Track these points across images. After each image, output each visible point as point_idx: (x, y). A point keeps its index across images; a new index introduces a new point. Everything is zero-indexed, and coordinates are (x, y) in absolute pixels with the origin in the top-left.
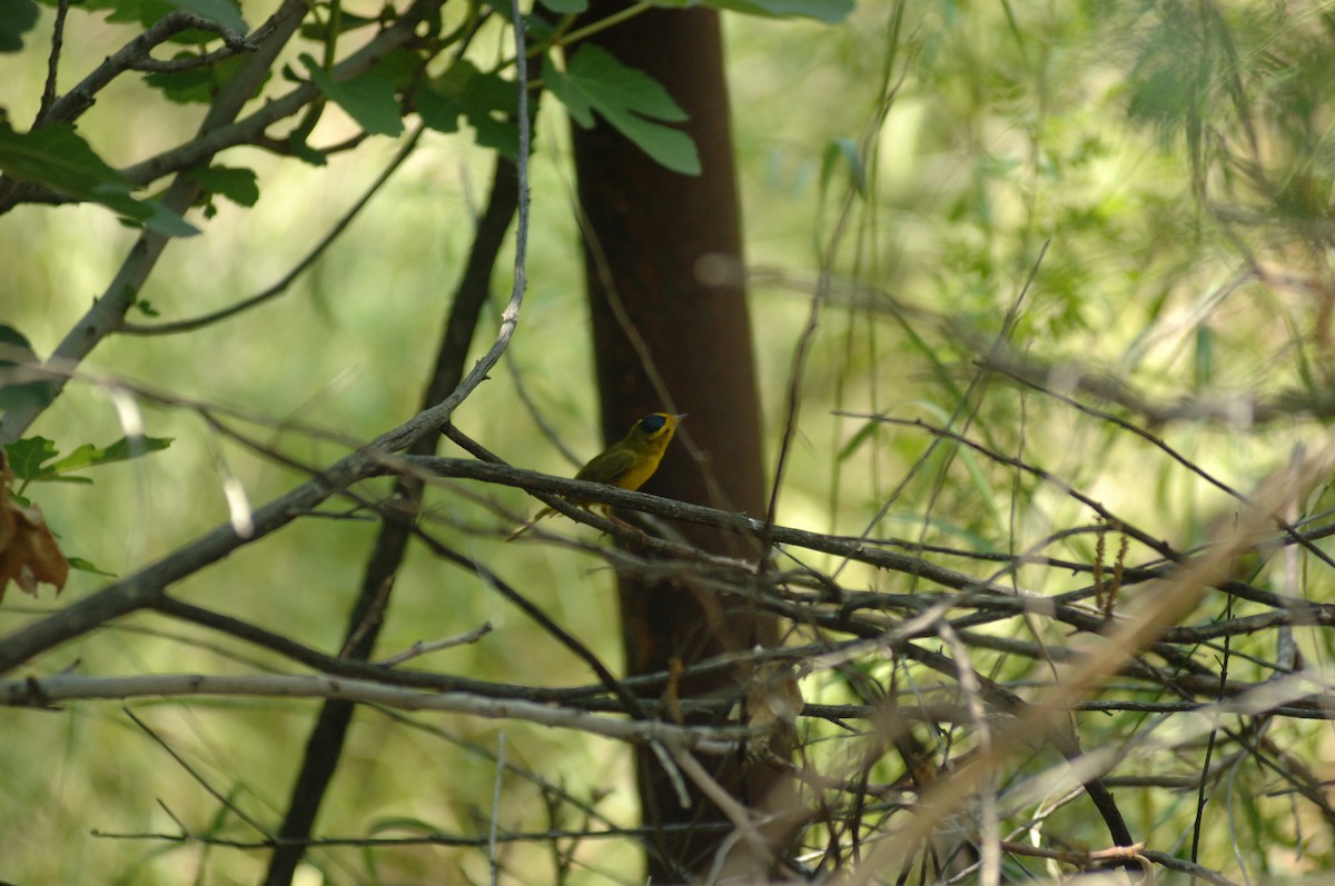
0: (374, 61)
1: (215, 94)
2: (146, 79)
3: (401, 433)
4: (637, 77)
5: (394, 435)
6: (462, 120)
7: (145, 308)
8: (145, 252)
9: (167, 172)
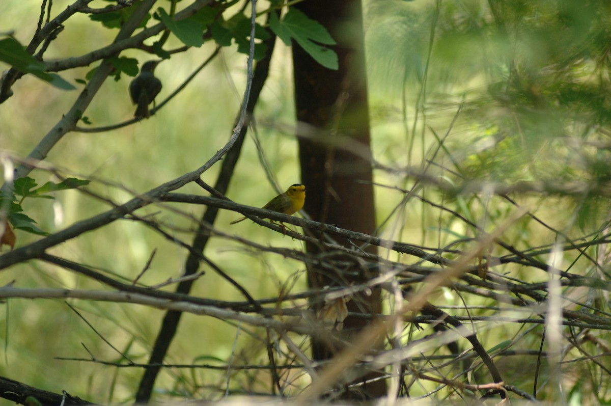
0: (195, 12)
1: (122, 25)
2: (90, 16)
3: (174, 183)
4: (315, 24)
5: (171, 184)
6: (233, 40)
7: (86, 120)
8: (87, 95)
9: (98, 59)
